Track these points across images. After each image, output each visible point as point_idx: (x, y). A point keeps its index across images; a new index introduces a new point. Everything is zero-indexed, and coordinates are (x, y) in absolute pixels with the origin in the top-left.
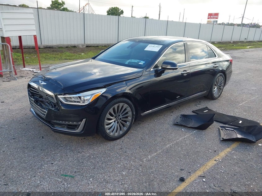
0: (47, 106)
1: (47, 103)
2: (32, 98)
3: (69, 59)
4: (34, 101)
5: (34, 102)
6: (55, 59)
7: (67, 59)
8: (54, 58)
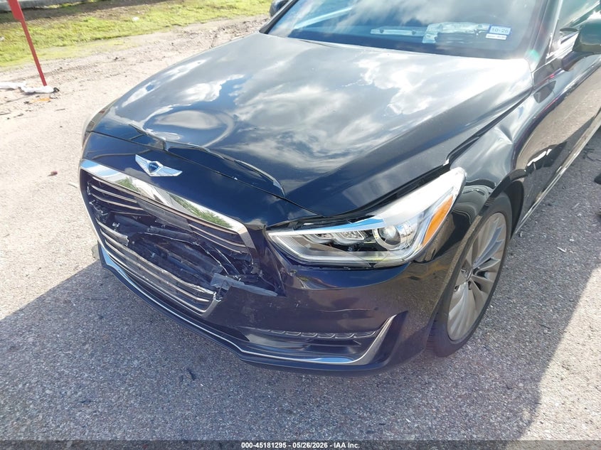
0: (198, 262)
1: (192, 246)
2: (113, 228)
3: (105, 38)
4: (130, 243)
5: (130, 246)
6: (66, 42)
7: (99, 39)
8: (59, 38)
